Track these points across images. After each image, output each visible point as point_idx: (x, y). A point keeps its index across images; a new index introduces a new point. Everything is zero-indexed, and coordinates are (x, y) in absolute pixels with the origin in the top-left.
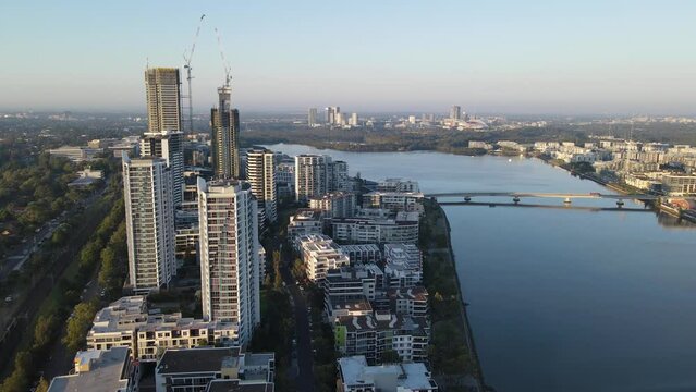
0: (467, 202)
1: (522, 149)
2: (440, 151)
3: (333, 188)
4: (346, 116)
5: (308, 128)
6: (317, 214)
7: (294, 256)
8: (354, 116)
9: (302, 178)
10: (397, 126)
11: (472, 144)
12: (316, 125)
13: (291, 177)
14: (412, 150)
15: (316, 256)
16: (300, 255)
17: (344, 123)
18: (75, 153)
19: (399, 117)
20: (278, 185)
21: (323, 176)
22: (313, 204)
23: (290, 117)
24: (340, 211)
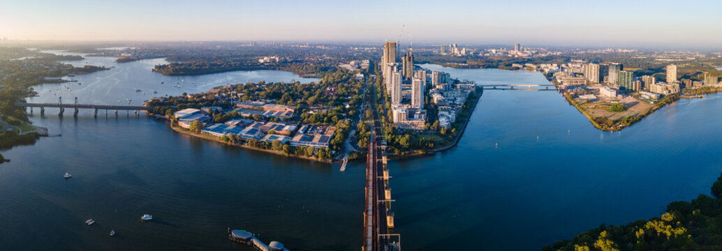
0: (495, 88)
1: (535, 67)
2: (500, 68)
3: (445, 82)
4: (460, 49)
5: (440, 55)
6: (438, 89)
7: (430, 98)
8: (464, 49)
9: (434, 79)
10: (485, 55)
11: (514, 65)
12: (445, 54)
13: (431, 79)
14: (486, 68)
15: (436, 98)
16: (432, 98)
17: (458, 53)
18: (350, 66)
19: (488, 49)
20: (427, 81)
21: (442, 78)
22: (437, 87)
23: (432, 48)
24: (446, 88)
